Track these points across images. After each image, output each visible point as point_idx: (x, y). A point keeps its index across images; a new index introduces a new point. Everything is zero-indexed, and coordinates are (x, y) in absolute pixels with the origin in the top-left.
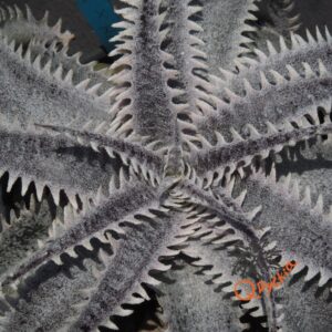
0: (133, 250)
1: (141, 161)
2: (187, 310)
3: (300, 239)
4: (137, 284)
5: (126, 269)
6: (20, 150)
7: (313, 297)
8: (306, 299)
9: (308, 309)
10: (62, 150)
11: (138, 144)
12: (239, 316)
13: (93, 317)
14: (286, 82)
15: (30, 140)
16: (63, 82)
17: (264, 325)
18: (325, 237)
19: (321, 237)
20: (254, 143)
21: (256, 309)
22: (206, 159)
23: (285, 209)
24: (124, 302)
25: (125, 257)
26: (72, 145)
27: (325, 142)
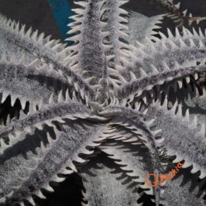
0: (69, 140)
1: (81, 87)
2: (102, 195)
3: (181, 143)
4: (70, 161)
5: (63, 150)
6: (4, 75)
7: (187, 191)
8: (183, 192)
9: (184, 200)
10: (31, 77)
11: (80, 75)
12: (137, 199)
13: (38, 180)
14: (178, 48)
15: (11, 68)
16: (37, 43)
17: (153, 201)
18: (197, 143)
19: (194, 144)
20: (155, 77)
21: (148, 190)
22: (123, 91)
23: (172, 123)
24: (60, 172)
25: (64, 142)
26: (38, 74)
27: (201, 97)
